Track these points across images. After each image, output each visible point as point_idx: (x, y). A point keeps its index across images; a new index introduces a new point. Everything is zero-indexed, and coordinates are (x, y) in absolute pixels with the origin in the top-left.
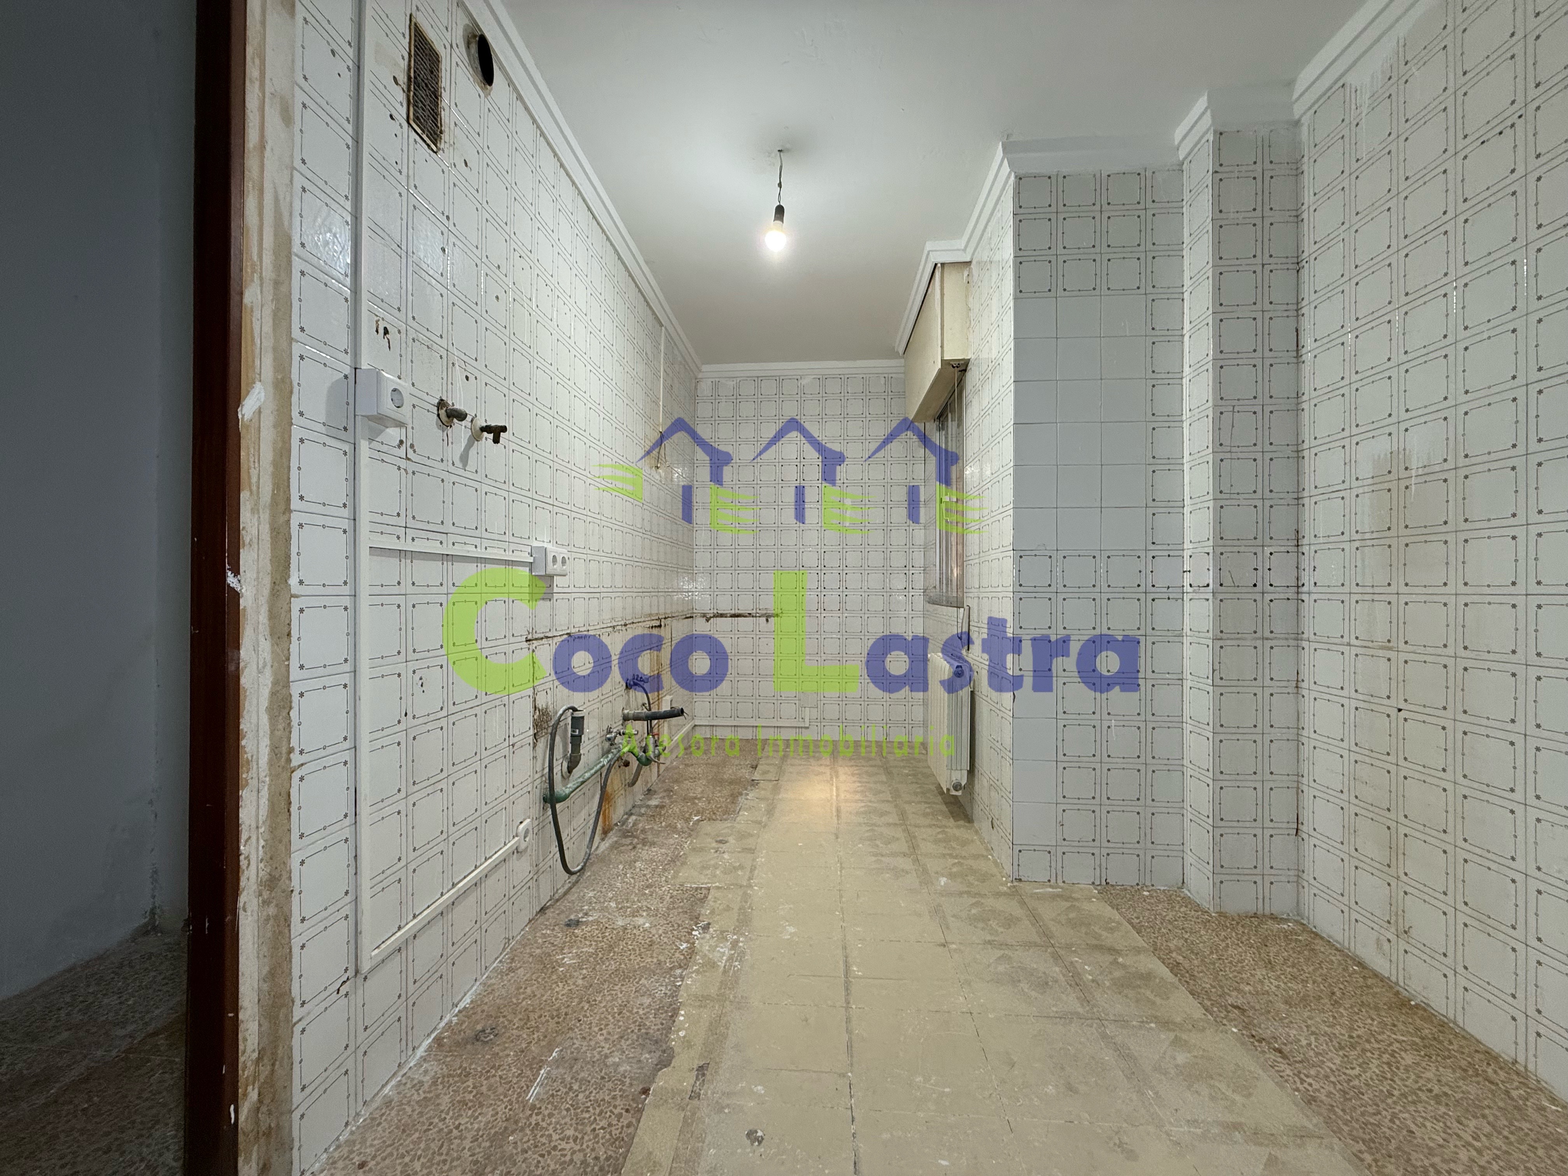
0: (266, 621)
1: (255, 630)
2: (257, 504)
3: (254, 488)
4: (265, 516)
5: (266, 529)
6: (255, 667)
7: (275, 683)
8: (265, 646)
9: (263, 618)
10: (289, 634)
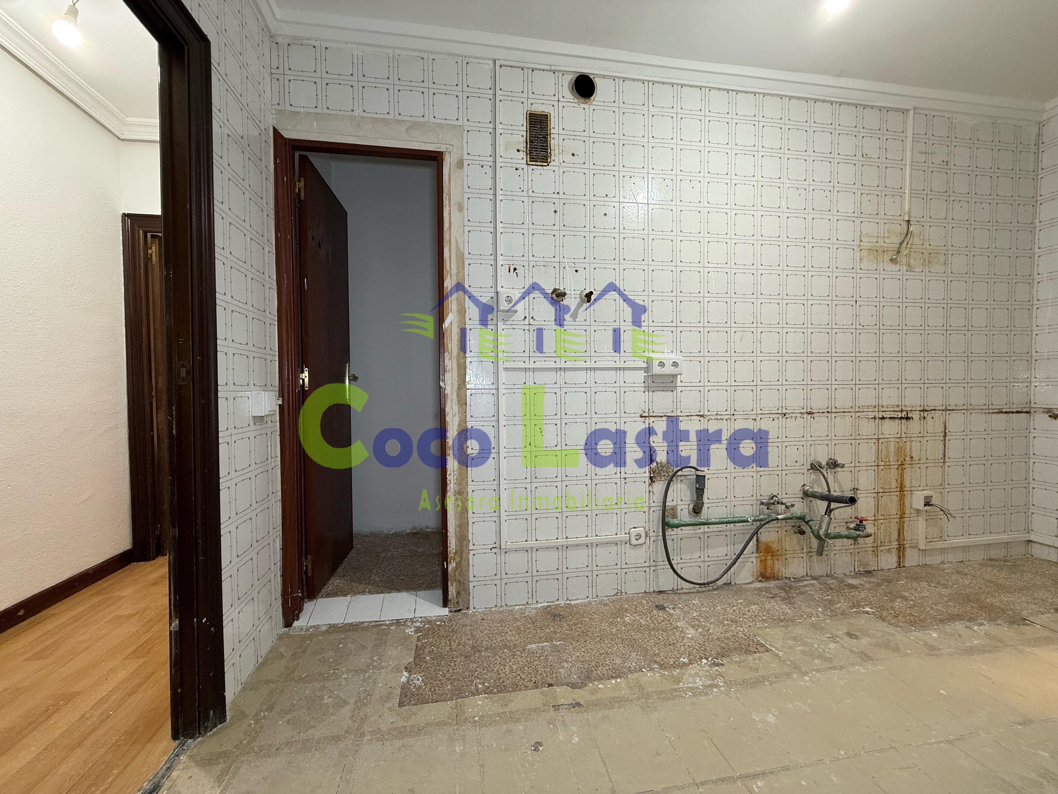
0: (456, 398)
1: (452, 401)
2: (451, 356)
3: (450, 351)
4: (455, 361)
5: (455, 365)
6: (451, 414)
7: (460, 421)
8: (456, 408)
9: (455, 397)
10: (466, 404)
